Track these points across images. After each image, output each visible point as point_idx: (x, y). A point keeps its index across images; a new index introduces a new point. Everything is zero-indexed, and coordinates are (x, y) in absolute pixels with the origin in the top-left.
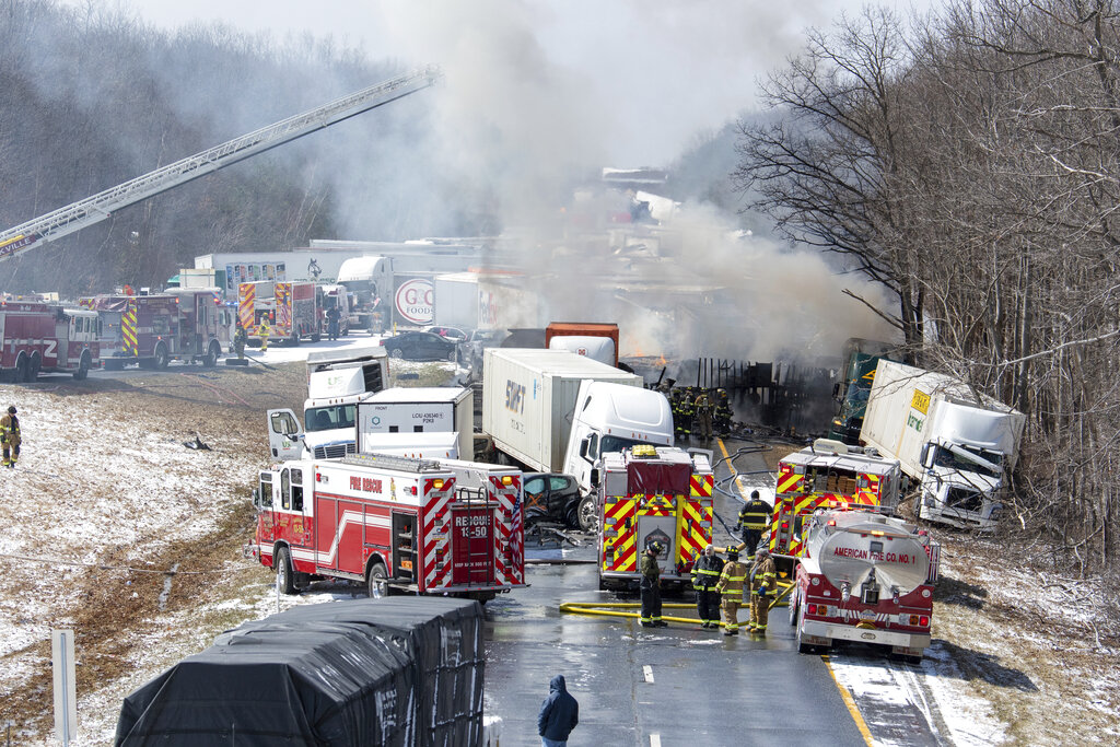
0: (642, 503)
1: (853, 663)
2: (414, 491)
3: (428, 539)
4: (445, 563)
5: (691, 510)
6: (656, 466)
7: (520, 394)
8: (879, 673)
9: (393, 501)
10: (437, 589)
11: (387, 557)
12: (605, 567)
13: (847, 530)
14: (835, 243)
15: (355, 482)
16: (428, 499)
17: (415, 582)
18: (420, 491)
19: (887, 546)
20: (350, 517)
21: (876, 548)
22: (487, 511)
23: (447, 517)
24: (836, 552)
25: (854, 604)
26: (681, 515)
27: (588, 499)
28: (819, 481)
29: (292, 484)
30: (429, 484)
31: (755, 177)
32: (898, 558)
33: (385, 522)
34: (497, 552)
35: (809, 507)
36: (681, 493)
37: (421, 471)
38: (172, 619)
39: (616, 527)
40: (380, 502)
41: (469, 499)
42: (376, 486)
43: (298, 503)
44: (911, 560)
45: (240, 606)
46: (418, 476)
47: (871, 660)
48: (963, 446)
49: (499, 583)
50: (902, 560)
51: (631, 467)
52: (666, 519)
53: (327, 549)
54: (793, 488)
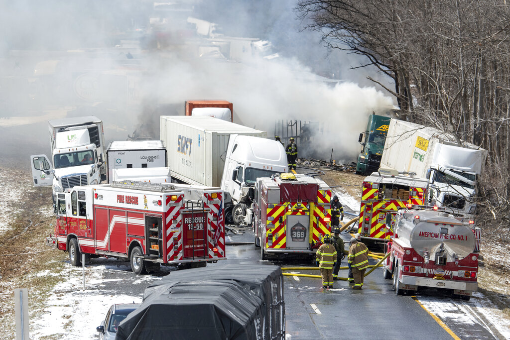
0: (289, 207)
1: (431, 300)
2: (160, 203)
3: (169, 231)
4: (179, 245)
5: (318, 211)
6: (296, 185)
7: (188, 144)
8: (449, 306)
9: (146, 209)
10: (175, 261)
11: (142, 242)
12: (267, 246)
13: (426, 221)
14: (356, 49)
15: (120, 198)
16: (168, 208)
17: (161, 257)
18: (163, 202)
19: (451, 231)
20: (116, 219)
21: (444, 232)
22: (203, 214)
23: (180, 218)
24: (420, 235)
25: (432, 264)
26: (312, 215)
27: (238, 206)
28: (387, 192)
29: (78, 200)
30: (169, 199)
31: (308, 10)
32: (457, 236)
33: (141, 222)
34: (209, 238)
35: (381, 208)
36: (312, 201)
37: (164, 191)
38: (11, 283)
39: (274, 222)
40: (137, 210)
41: (193, 207)
42: (135, 200)
43: (83, 212)
44: (465, 238)
45: (51, 274)
46: (162, 194)
47: (442, 299)
48: (452, 170)
49: (211, 257)
50: (459, 239)
51: (282, 186)
52: (304, 217)
53: (102, 239)
54: (372, 196)
